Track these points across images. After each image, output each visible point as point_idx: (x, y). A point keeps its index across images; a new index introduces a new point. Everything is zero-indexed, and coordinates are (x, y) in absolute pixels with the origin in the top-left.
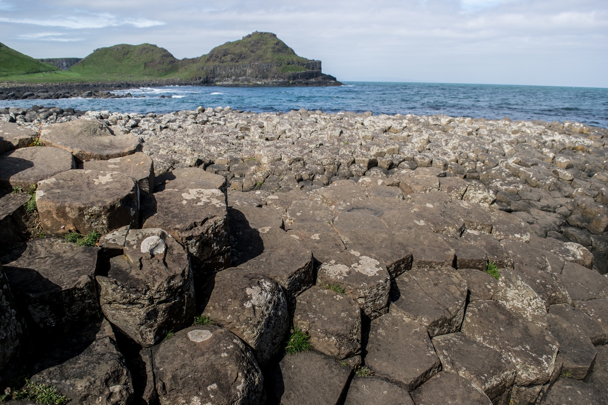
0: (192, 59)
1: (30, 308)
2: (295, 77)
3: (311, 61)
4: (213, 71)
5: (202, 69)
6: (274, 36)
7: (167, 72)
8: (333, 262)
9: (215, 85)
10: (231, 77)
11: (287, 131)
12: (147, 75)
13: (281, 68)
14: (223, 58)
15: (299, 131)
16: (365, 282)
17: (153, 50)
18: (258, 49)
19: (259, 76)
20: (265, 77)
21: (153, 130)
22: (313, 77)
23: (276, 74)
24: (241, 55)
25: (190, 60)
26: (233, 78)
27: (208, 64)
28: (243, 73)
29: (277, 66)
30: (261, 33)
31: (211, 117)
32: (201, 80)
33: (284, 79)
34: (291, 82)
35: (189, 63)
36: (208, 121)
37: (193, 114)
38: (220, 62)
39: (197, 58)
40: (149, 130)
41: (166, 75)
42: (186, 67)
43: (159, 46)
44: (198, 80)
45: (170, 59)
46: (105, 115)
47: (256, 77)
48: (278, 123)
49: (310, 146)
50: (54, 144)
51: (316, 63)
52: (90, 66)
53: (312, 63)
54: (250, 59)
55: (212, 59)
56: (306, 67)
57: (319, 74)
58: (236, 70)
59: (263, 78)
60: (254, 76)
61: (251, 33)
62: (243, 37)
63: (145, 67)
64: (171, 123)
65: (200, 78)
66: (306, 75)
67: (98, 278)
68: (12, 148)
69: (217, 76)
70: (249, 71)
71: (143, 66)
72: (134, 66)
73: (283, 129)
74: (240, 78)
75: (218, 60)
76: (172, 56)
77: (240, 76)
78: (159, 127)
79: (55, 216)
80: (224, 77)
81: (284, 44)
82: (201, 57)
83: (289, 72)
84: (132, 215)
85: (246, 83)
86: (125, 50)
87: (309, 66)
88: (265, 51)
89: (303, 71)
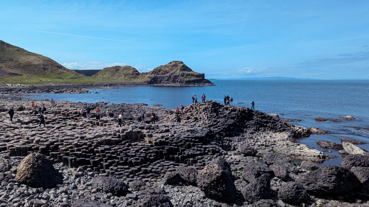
4: (154, 79)
5: (149, 77)
6: (182, 63)
7: (134, 78)
13: (184, 77)
14: (159, 73)
18: (174, 69)
20: (176, 82)
23: (181, 80)
24: (166, 71)
25: (145, 73)
30: (176, 61)
33: (184, 82)
34: (187, 84)
38: (157, 75)
39: (148, 72)
42: (143, 76)
43: (133, 67)
44: (146, 83)
45: (137, 73)
51: (201, 75)
55: (154, 73)
56: (195, 77)
57: (203, 79)
62: (168, 63)
63: (125, 76)
65: (148, 81)
66: (195, 81)
83: (187, 79)
86: (117, 69)
87: (197, 76)
88: (177, 70)
89: (194, 79)
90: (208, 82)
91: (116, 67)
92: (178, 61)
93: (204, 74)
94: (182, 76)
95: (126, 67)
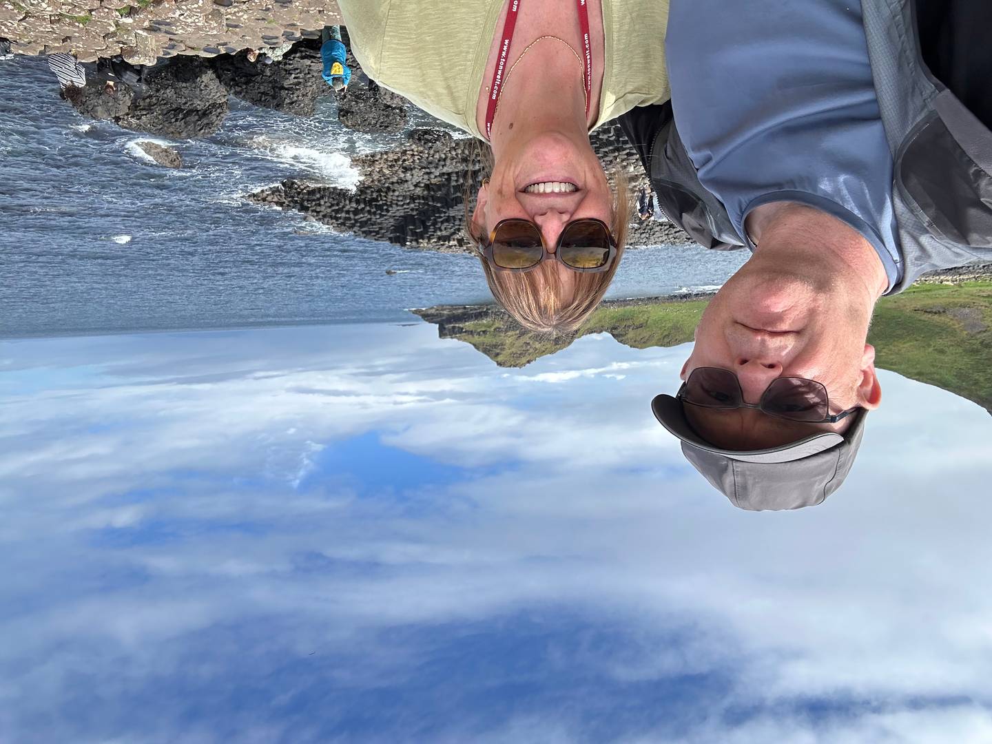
6: (499, 364)
12: (647, 311)
17: (635, 341)
25: (595, 332)
30: (515, 366)
34: (485, 309)
35: (597, 328)
39: (587, 334)
42: (600, 324)
43: (627, 346)
45: (615, 332)
51: (446, 336)
61: (527, 365)
62: (536, 360)
76: (613, 335)
81: (487, 354)
82: (583, 335)
86: (666, 340)
87: (461, 330)
88: (512, 345)
89: (467, 324)
90: (428, 317)
91: (668, 344)
92: (510, 366)
93: (440, 336)
94: (499, 328)
95: (644, 345)
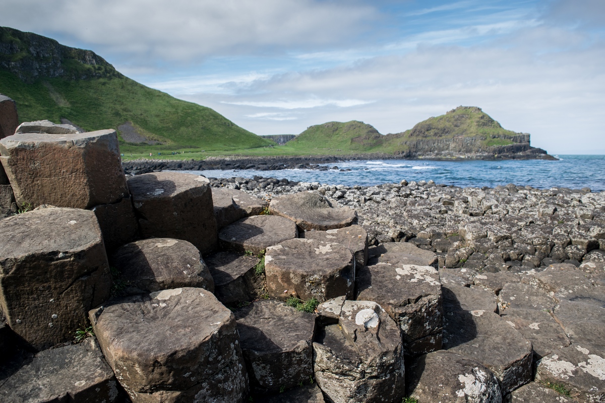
0: (396, 134)
1: (254, 365)
2: (500, 151)
3: (518, 134)
4: (416, 146)
5: (406, 143)
6: (479, 109)
7: (372, 146)
8: (556, 357)
9: (418, 159)
10: (433, 151)
11: (493, 207)
12: (353, 150)
13: (486, 141)
14: (426, 133)
15: (506, 207)
16: (595, 386)
17: (360, 127)
18: (462, 123)
19: (463, 150)
20: (469, 151)
21: (358, 201)
22: (521, 151)
23: (480, 148)
24: (445, 129)
25: (394, 135)
26: (436, 152)
27: (411, 139)
28: (446, 147)
29: (482, 139)
30: (466, 108)
31: (414, 190)
32: (404, 154)
33: (489, 153)
34: (496, 156)
35: (393, 138)
36: (411, 194)
37: (397, 188)
38: (423, 137)
39: (401, 133)
40: (354, 201)
41: (370, 149)
42: (390, 142)
43: (366, 123)
44: (401, 154)
45: (375, 134)
46: (315, 186)
47: (460, 151)
48: (483, 198)
49: (520, 223)
50: (280, 214)
51: (524, 136)
52: (304, 142)
53: (519, 136)
54: (454, 133)
55: (415, 134)
56: (513, 140)
57: (527, 147)
58: (439, 144)
59: (467, 152)
60: (457, 150)
61: (455, 108)
62: (447, 112)
63: (351, 142)
64: (375, 196)
65: (403, 152)
66: (513, 149)
67: (315, 344)
68: (246, 215)
69: (419, 150)
70: (452, 145)
71: (350, 141)
72: (342, 141)
73: (489, 204)
74: (443, 152)
75: (421, 135)
76: (377, 132)
77: (443, 150)
78: (363, 199)
79: (280, 280)
80: (427, 151)
81: (490, 118)
82: (404, 133)
83: (495, 145)
84: (349, 286)
85: (449, 157)
86: (335, 127)
87: (516, 139)
88: (470, 125)
89: (510, 145)
91: (334, 124)
92: (470, 108)
93: (529, 135)
95: (353, 123)
